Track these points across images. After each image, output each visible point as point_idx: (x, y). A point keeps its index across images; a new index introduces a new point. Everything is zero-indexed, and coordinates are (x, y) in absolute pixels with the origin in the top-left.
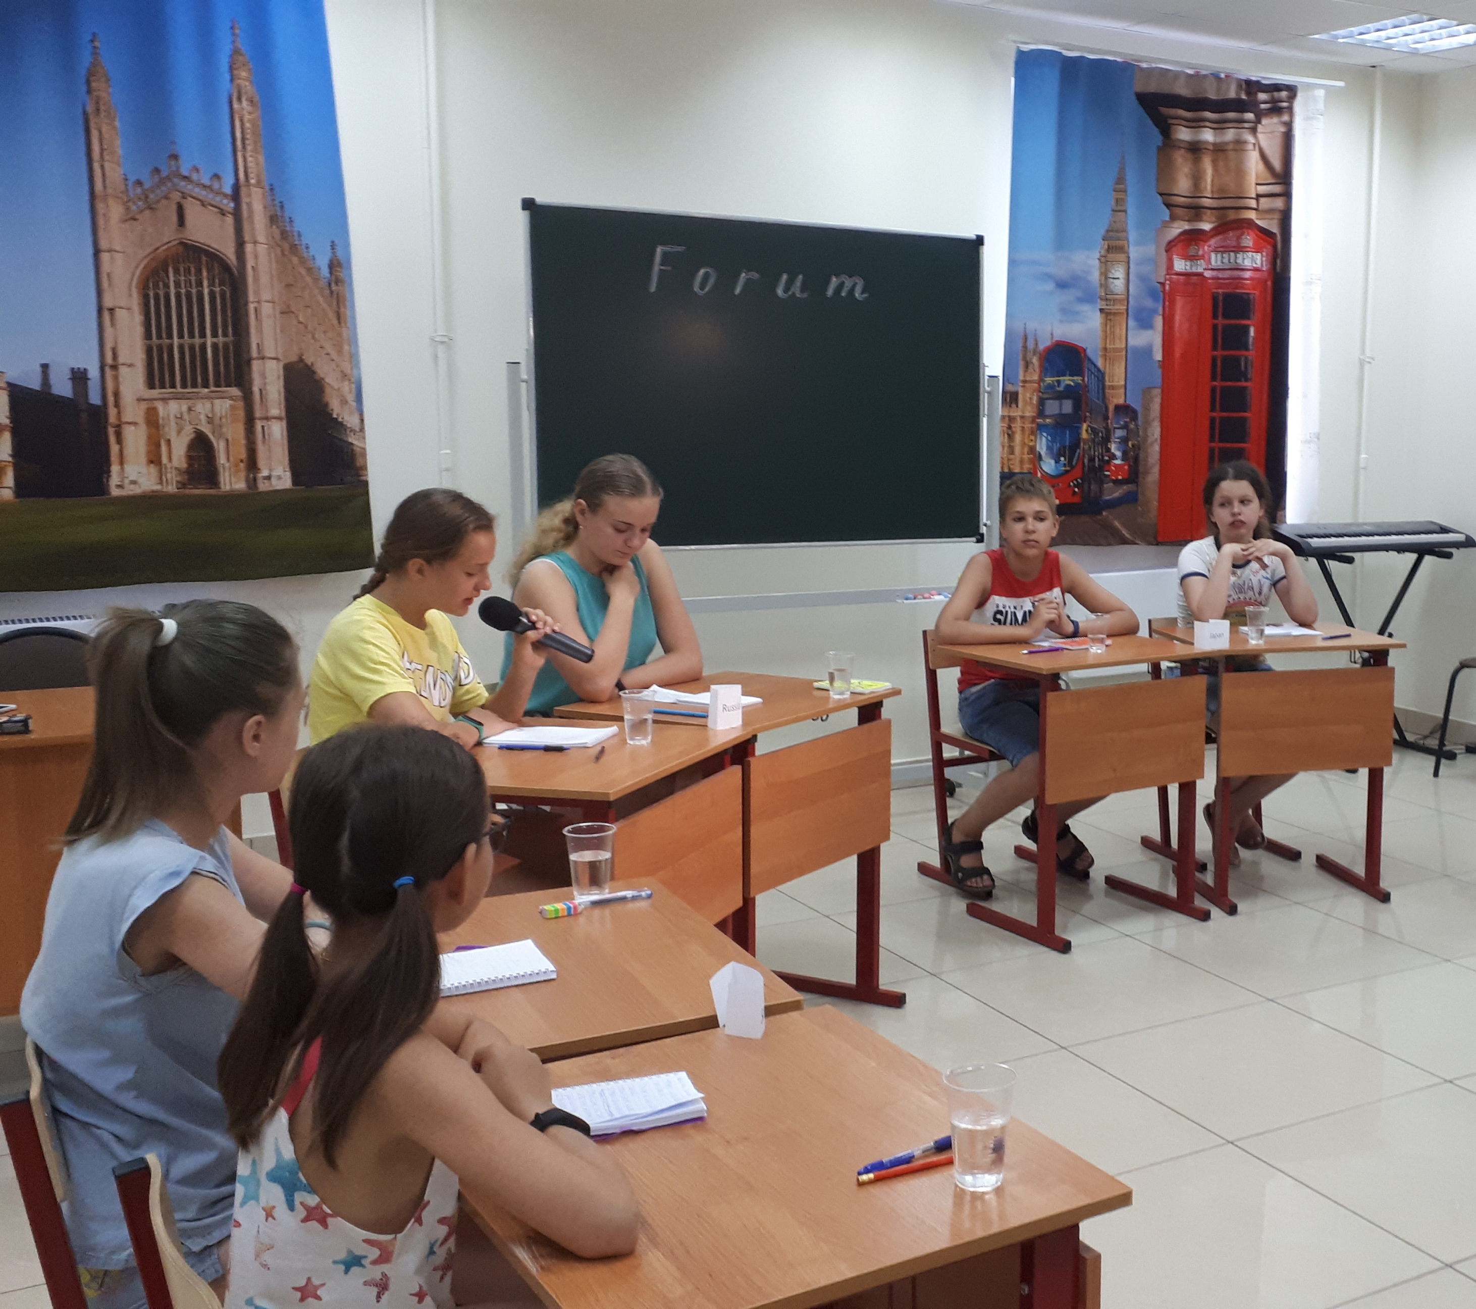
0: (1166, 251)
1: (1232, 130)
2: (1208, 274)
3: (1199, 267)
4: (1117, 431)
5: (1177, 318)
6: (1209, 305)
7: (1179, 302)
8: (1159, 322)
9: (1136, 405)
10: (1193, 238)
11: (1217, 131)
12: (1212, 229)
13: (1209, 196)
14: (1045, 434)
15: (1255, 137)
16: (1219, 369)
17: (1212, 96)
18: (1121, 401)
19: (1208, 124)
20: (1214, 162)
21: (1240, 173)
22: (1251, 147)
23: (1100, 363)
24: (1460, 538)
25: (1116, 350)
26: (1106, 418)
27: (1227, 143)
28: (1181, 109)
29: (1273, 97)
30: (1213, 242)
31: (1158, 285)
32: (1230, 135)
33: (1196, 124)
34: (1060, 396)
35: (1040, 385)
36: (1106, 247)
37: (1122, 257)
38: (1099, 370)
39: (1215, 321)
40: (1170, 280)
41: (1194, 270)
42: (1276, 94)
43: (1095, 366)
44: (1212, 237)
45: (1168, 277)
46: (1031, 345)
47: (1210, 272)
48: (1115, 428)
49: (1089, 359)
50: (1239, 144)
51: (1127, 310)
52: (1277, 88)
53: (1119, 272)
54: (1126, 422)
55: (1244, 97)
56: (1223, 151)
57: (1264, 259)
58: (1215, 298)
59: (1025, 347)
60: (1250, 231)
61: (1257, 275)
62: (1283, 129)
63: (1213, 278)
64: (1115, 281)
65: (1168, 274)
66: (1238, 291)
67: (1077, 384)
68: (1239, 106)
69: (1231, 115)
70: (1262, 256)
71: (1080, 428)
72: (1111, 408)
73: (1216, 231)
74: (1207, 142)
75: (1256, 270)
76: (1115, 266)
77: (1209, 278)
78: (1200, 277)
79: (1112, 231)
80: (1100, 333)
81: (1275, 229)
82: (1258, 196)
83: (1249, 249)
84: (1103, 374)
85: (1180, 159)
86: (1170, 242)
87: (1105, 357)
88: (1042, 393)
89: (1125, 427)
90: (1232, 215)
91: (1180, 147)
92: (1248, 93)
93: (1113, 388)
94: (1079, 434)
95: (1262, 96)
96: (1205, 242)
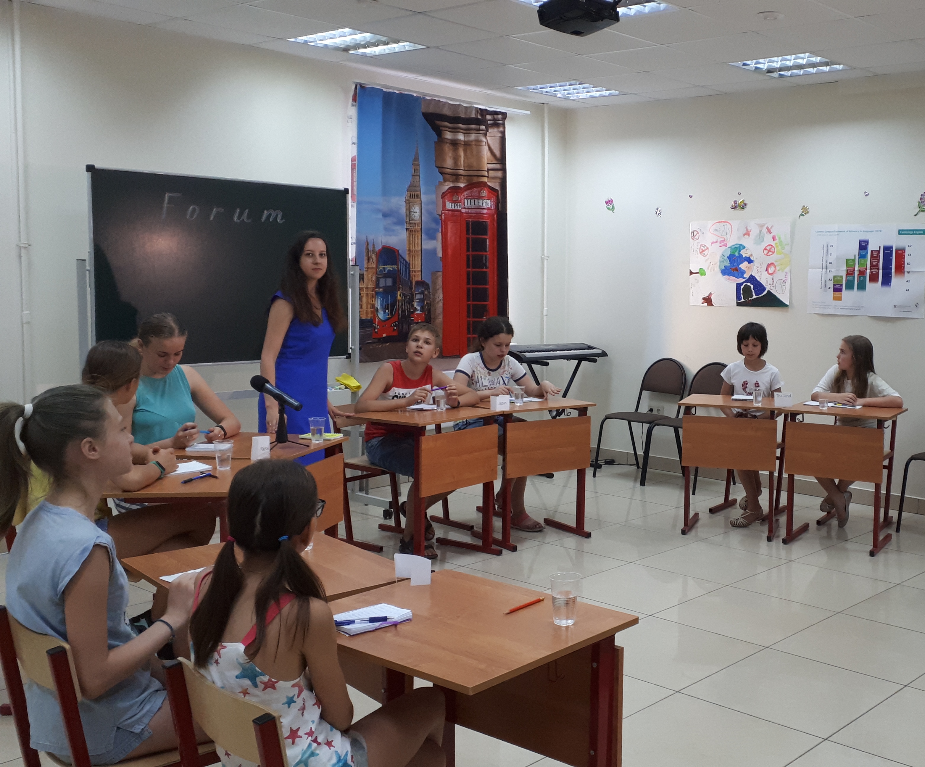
0: (442, 198)
1: (474, 134)
2: (463, 211)
3: (459, 207)
4: (417, 295)
5: (449, 234)
6: (464, 226)
7: (450, 225)
8: (439, 236)
9: (428, 281)
10: (455, 191)
11: (465, 135)
12: (464, 187)
13: (463, 169)
14: (380, 297)
15: (486, 138)
16: (471, 262)
17: (463, 116)
18: (420, 279)
19: (461, 131)
20: (465, 151)
21: (479, 157)
22: (484, 144)
23: (407, 258)
24: (599, 351)
25: (415, 251)
26: (411, 288)
27: (472, 141)
28: (446, 121)
29: (494, 118)
30: (465, 193)
31: (438, 216)
32: (473, 137)
33: (455, 130)
34: (386, 276)
35: (376, 270)
36: (409, 195)
37: (418, 200)
38: (406, 262)
39: (468, 236)
40: (444, 213)
41: (456, 208)
42: (495, 116)
43: (404, 260)
44: (465, 190)
45: (443, 212)
46: (371, 248)
47: (465, 209)
48: (416, 294)
49: (401, 256)
50: (478, 142)
51: (421, 229)
52: (496, 113)
53: (417, 209)
54: (422, 290)
55: (479, 117)
56: (470, 145)
57: (492, 203)
58: (467, 223)
59: (367, 249)
60: (485, 188)
61: (489, 212)
62: (500, 135)
63: (466, 213)
64: (415, 214)
65: (443, 210)
66: (480, 220)
67: (394, 270)
68: (477, 122)
69: (473, 126)
70: (491, 201)
71: (396, 294)
72: (414, 283)
73: (467, 188)
74: (460, 140)
75: (488, 209)
76: (415, 205)
77: (464, 213)
78: (460, 212)
79: (412, 186)
80: (406, 242)
81: (498, 188)
82: (489, 170)
83: (485, 198)
84: (409, 265)
85: (448, 150)
86: (443, 193)
87: (410, 254)
88: (378, 274)
89: (422, 293)
90: (475, 180)
91: (447, 143)
92: (482, 115)
93: (415, 271)
94: (396, 297)
95: (489, 117)
96: (462, 193)
